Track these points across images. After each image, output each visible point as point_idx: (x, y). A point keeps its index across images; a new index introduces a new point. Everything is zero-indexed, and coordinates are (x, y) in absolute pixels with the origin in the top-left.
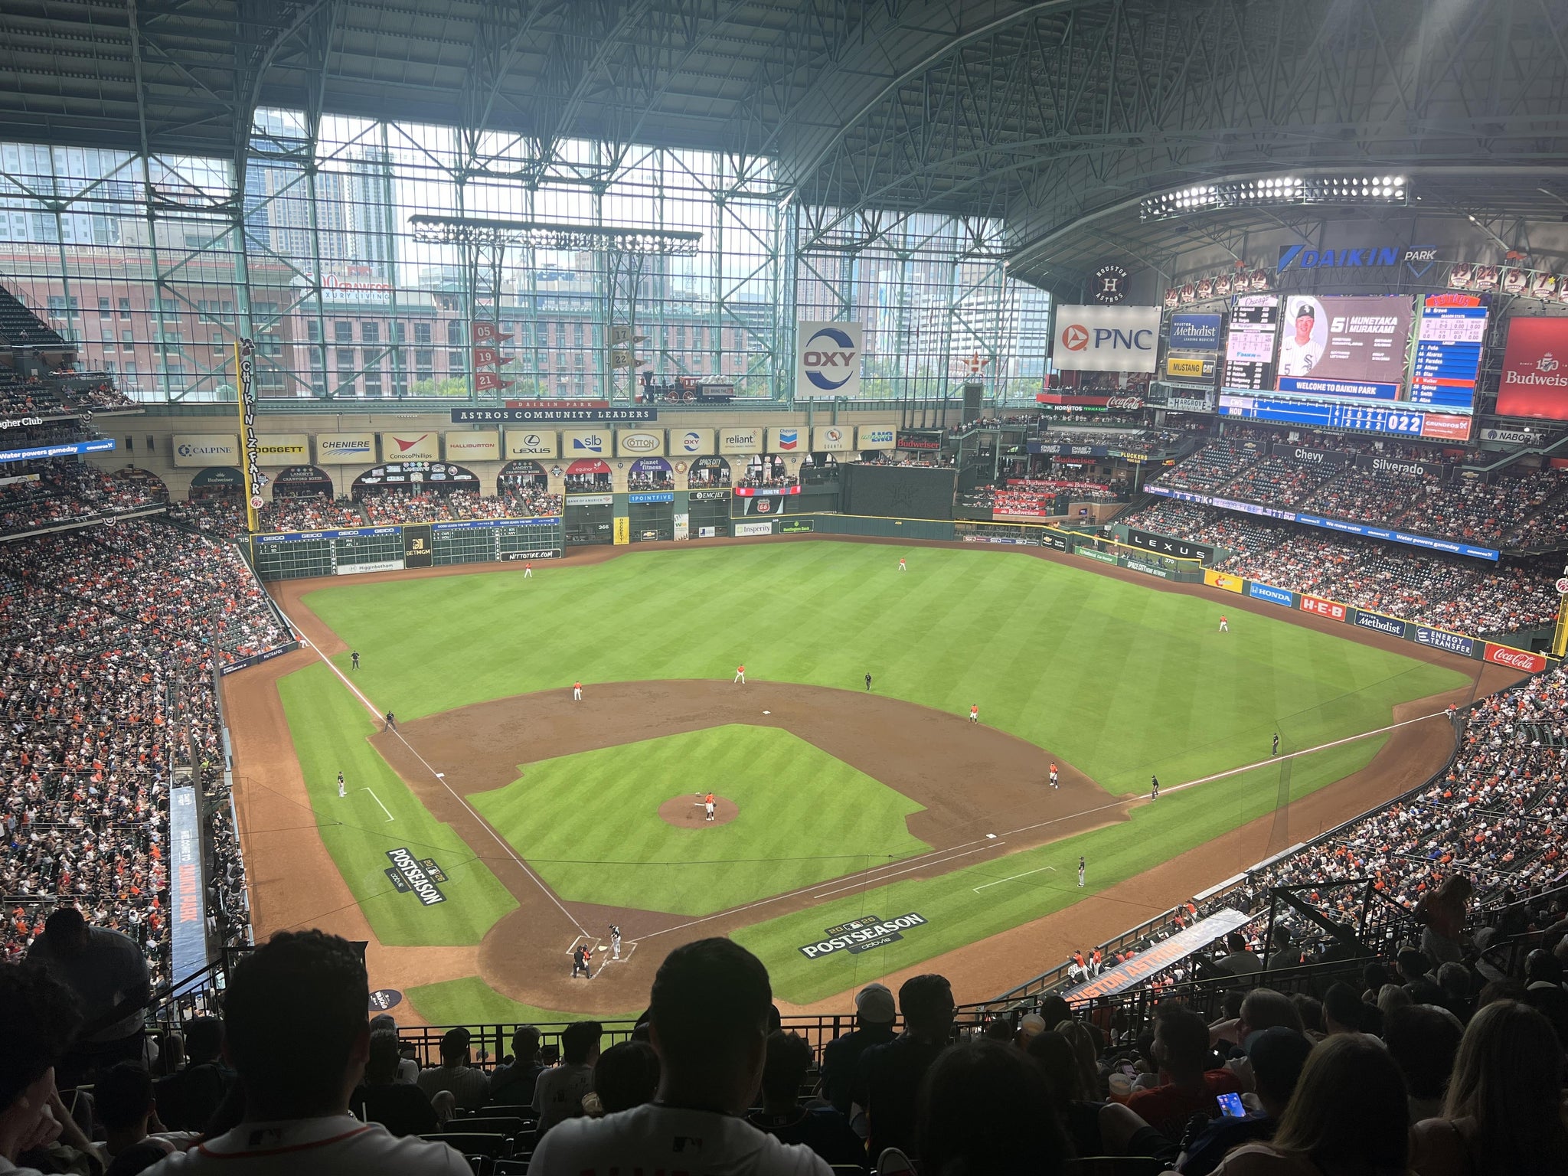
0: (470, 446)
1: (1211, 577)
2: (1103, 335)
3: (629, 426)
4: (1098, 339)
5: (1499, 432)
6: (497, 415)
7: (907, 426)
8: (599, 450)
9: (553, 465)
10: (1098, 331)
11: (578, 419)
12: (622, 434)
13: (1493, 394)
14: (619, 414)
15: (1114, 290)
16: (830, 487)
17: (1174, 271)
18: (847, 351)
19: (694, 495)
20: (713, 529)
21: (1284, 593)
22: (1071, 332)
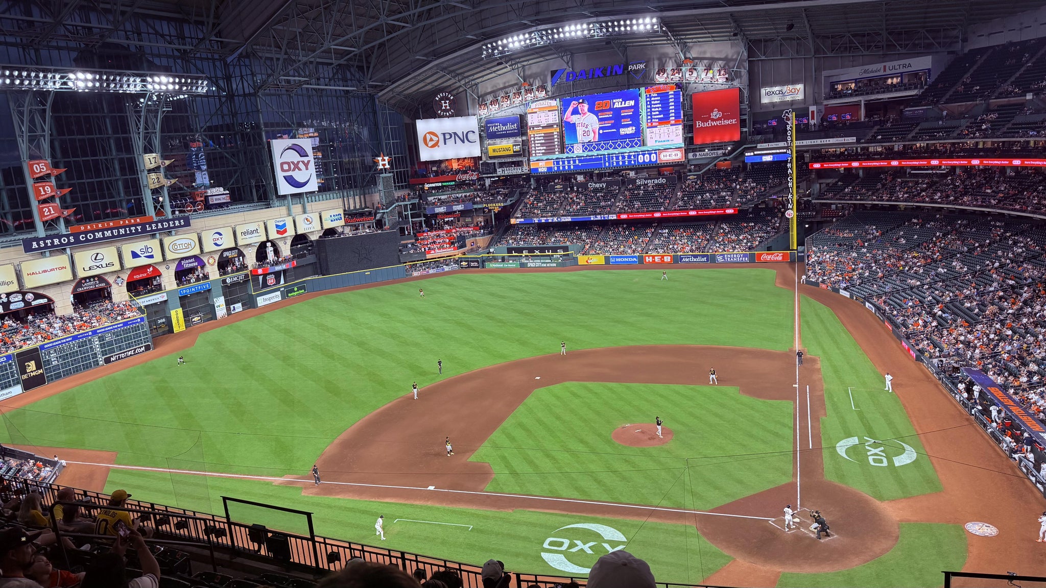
0: (45, 271)
1: (582, 260)
2: (447, 136)
3: (169, 234)
4: (445, 139)
5: (698, 154)
6: (64, 240)
7: (347, 209)
8: (152, 257)
9: (115, 276)
10: (444, 134)
11: (131, 234)
12: (167, 241)
13: (690, 135)
14: (162, 225)
15: (448, 108)
16: (311, 259)
17: (478, 93)
18: (305, 159)
19: (224, 281)
20: (240, 305)
21: (633, 257)
22: (428, 137)
